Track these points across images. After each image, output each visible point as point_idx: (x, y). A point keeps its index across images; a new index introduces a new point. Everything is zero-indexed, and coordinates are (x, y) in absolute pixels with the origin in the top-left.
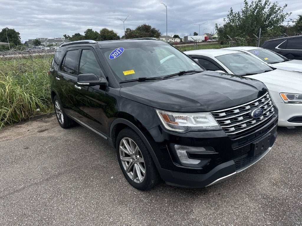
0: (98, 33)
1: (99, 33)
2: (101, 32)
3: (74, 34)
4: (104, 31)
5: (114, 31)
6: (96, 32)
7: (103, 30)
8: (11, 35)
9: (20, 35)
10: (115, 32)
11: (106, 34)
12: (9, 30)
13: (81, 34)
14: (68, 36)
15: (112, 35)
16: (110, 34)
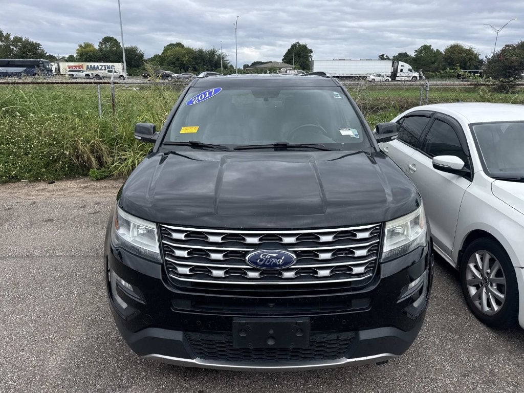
0: (441, 53)
1: (443, 53)
2: (447, 50)
3: (396, 54)
4: (455, 50)
5: (473, 50)
6: (437, 50)
7: (452, 47)
8: (300, 54)
9: (312, 54)
10: (475, 52)
11: (455, 56)
12: (300, 45)
13: (409, 54)
14: (387, 56)
15: (469, 56)
16: (464, 55)
